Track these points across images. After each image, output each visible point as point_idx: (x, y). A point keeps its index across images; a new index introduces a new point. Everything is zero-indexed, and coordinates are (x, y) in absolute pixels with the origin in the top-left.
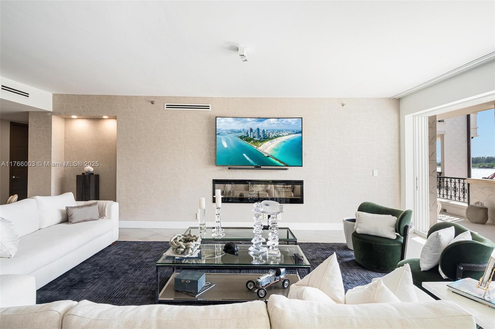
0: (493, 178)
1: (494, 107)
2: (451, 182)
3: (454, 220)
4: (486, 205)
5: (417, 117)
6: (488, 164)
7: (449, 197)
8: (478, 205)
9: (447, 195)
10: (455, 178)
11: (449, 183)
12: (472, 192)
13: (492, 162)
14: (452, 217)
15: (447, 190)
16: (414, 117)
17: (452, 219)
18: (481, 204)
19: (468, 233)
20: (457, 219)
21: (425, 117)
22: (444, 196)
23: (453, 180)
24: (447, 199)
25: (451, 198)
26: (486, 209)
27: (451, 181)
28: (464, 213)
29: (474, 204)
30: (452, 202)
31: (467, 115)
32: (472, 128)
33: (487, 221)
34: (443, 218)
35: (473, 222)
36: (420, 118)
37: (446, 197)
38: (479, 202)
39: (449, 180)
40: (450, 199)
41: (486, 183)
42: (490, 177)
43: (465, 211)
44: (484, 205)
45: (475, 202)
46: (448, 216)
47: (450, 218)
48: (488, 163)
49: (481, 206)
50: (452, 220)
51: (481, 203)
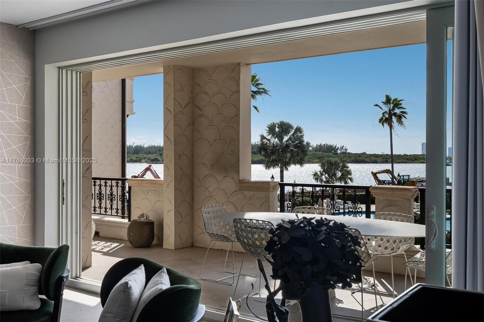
0: (143, 176)
1: (163, 72)
2: (106, 186)
3: (111, 248)
4: (151, 218)
5: (64, 71)
6: (136, 156)
7: (103, 211)
8: (143, 219)
9: (100, 207)
10: (112, 179)
11: (103, 188)
12: (134, 200)
13: (141, 153)
14: (109, 244)
15: (100, 200)
16: (61, 70)
17: (108, 246)
18: (146, 217)
19: (164, 272)
20: (116, 244)
21: (77, 72)
22: (96, 209)
23: (109, 182)
24: (100, 214)
25: (106, 211)
26: (152, 223)
27: (106, 184)
28: (124, 234)
29: (138, 219)
30: (108, 219)
31: (123, 80)
32: (128, 101)
33: (152, 242)
34: (96, 247)
35: (135, 247)
36: (69, 72)
37: (98, 211)
38: (143, 214)
39: (103, 182)
40: (105, 213)
41: (151, 184)
42: (141, 174)
43: (126, 231)
44: (150, 219)
45: (139, 215)
46: (103, 242)
47: (106, 245)
48: (136, 154)
49: (146, 219)
50: (109, 249)
51: (146, 215)
